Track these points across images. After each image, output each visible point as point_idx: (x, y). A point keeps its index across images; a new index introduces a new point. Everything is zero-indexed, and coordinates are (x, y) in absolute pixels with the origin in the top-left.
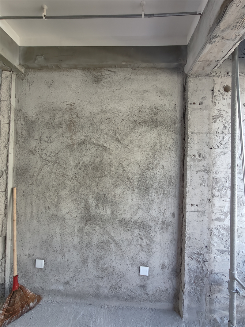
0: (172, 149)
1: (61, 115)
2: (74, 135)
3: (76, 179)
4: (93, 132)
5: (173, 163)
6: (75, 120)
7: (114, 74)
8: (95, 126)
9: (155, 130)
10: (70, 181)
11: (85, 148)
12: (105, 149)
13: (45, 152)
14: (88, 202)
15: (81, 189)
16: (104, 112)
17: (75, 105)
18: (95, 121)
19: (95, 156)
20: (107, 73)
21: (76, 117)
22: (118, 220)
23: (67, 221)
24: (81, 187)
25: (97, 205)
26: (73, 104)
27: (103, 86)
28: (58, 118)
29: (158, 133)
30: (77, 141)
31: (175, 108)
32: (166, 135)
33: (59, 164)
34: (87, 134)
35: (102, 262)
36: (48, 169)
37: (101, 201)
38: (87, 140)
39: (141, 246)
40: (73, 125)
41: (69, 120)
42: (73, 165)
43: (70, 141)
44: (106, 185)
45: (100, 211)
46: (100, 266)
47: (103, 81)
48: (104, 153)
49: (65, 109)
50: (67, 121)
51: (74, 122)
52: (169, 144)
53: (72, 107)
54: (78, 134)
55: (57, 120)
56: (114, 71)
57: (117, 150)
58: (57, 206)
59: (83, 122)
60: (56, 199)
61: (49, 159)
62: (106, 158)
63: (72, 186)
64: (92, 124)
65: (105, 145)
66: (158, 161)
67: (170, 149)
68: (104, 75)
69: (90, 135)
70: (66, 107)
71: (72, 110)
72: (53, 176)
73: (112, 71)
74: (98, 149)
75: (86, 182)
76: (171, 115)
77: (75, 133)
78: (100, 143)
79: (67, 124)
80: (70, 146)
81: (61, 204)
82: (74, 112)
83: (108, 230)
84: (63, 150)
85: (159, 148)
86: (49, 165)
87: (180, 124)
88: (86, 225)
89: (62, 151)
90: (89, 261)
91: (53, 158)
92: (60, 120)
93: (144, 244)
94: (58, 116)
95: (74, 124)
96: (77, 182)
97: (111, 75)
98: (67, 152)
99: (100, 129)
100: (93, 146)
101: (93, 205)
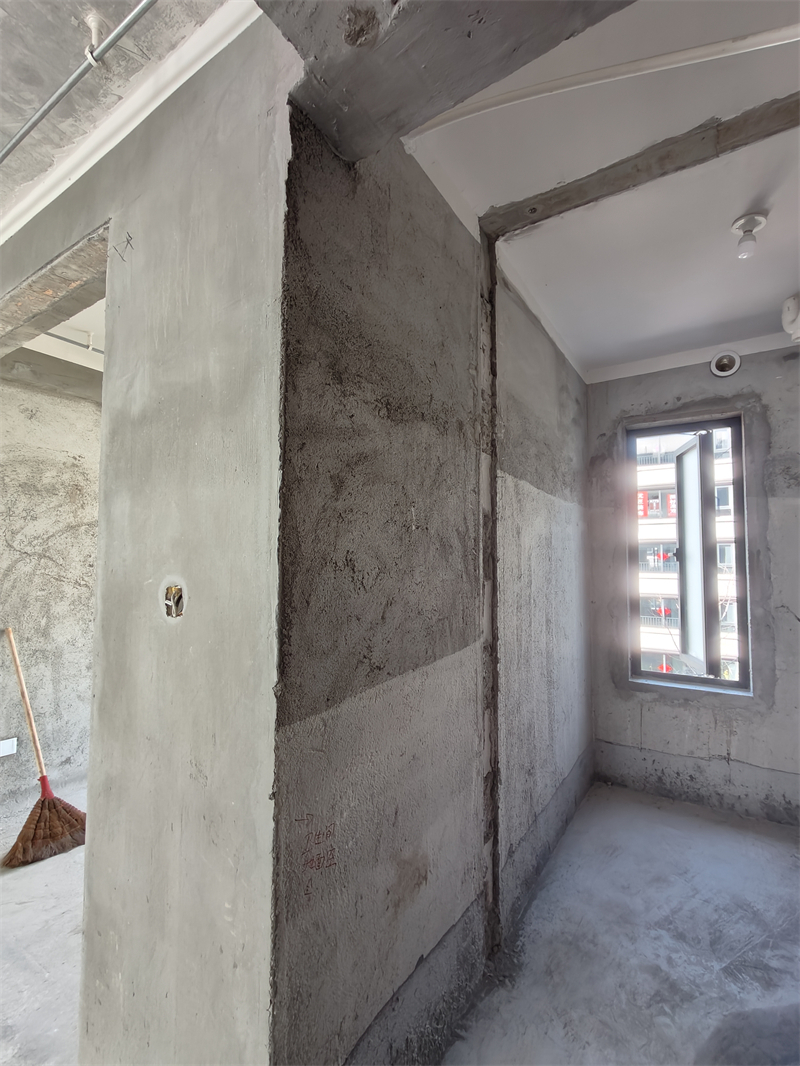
13: (19, 537)
23: (66, 656)
28: (48, 477)
33: (51, 559)
36: (28, 569)
42: (77, 559)
43: (72, 519)
49: (64, 464)
55: (45, 481)
58: (45, 633)
60: (43, 622)
61: (28, 549)
63: (76, 595)
72: (37, 580)
86: (28, 561)
91: (38, 549)
94: (48, 474)
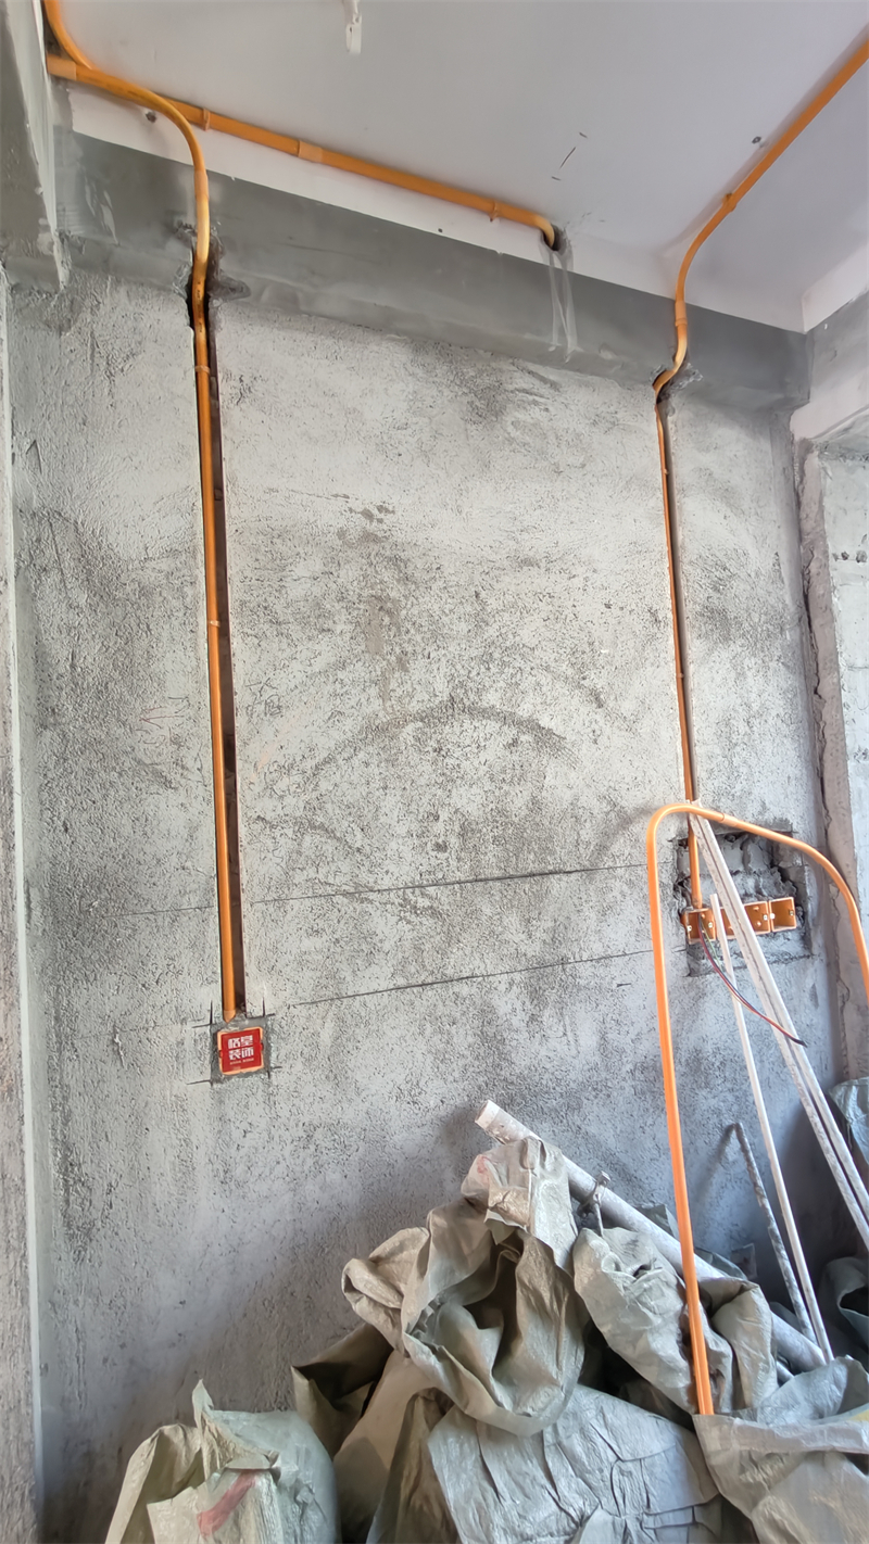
0: (785, 729)
1: (318, 567)
2: (397, 675)
3: (427, 903)
4: (487, 659)
5: (791, 789)
6: (393, 594)
7: (552, 391)
8: (492, 632)
9: (724, 654)
10: (396, 918)
11: (454, 739)
12: (545, 739)
14: (493, 1010)
15: (456, 954)
16: (528, 562)
17: (388, 519)
18: (493, 604)
19: (508, 777)
20: (522, 381)
21: (398, 581)
22: (629, 1067)
24: (450, 939)
25: (533, 1018)
26: (380, 509)
27: (511, 440)
29: (735, 669)
30: (414, 707)
31: (777, 567)
32: (761, 673)
34: (459, 667)
37: (552, 995)
38: (465, 700)
40: (387, 620)
41: (366, 593)
44: (566, 914)
45: (553, 1043)
47: (509, 419)
48: (544, 762)
50: (355, 599)
51: (389, 605)
52: (774, 713)
53: (373, 527)
54: (417, 668)
56: (552, 377)
57: (595, 742)
59: (436, 607)
62: (553, 782)
64: (480, 621)
65: (545, 722)
66: (744, 782)
67: (778, 731)
68: (510, 387)
69: (474, 673)
70: (342, 522)
71: (376, 539)
73: (543, 380)
74: (515, 742)
75: (474, 913)
76: (769, 593)
77: (402, 664)
78: (524, 711)
79: (355, 613)
80: (378, 731)
81: (354, 1052)
82: (388, 553)
83: (593, 1130)
84: (346, 755)
85: (743, 728)
87: (798, 630)
89: (341, 762)
92: (317, 591)
95: (389, 613)
96: (428, 922)
97: (541, 396)
98: (367, 764)
99: (515, 646)
100: (492, 726)
101: (515, 1022)
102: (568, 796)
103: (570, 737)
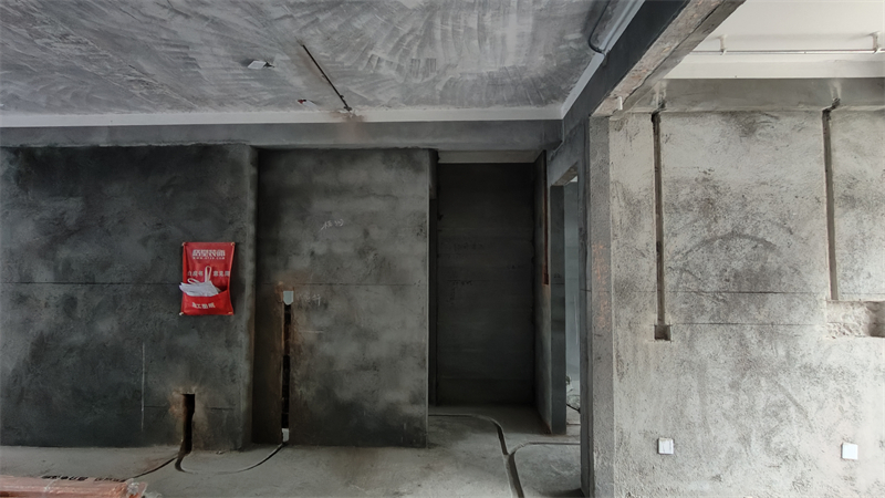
1: (689, 190)
2: (714, 224)
3: (722, 298)
4: (746, 218)
6: (714, 198)
7: (775, 120)
8: (748, 208)
9: (852, 213)
10: (711, 301)
11: (733, 245)
12: (769, 246)
14: (745, 336)
15: (731, 316)
16: (764, 183)
17: (712, 173)
18: (749, 199)
19: (753, 259)
20: (764, 119)
21: (715, 193)
22: (799, 365)
24: (730, 310)
25: (760, 341)
26: (709, 170)
27: (758, 140)
28: (684, 195)
29: (857, 219)
30: (719, 234)
34: (736, 221)
35: (775, 439)
36: (672, 283)
37: (767, 335)
38: (738, 232)
39: (841, 409)
40: (711, 206)
41: (704, 198)
42: (714, 274)
43: (707, 233)
44: (774, 307)
45: (767, 351)
46: (773, 446)
47: (757, 133)
48: (767, 254)
49: (696, 180)
50: (700, 200)
51: (712, 201)
53: (706, 176)
54: (721, 221)
55: (681, 199)
56: (775, 115)
57: (789, 247)
58: (690, 345)
59: (728, 201)
61: (671, 264)
62: (770, 261)
63: (715, 310)
64: (744, 205)
65: (768, 239)
66: (860, 265)
68: (759, 122)
69: (741, 223)
70: (697, 176)
72: (680, 293)
73: (773, 117)
74: (756, 247)
75: (738, 303)
77: (715, 220)
78: (760, 235)
79: (700, 205)
80: (707, 242)
81: (697, 341)
82: (712, 184)
83: (782, 384)
84: (696, 249)
85: (860, 243)
86: (672, 275)
88: (743, 376)
89: (695, 251)
90: (753, 439)
91: (680, 264)
92: (688, 198)
93: (846, 407)
94: (683, 192)
95: (712, 204)
96: (722, 304)
97: (771, 123)
98: (703, 252)
99: (757, 213)
100: (747, 241)
101: (753, 341)
102: (776, 266)
103: (778, 245)
